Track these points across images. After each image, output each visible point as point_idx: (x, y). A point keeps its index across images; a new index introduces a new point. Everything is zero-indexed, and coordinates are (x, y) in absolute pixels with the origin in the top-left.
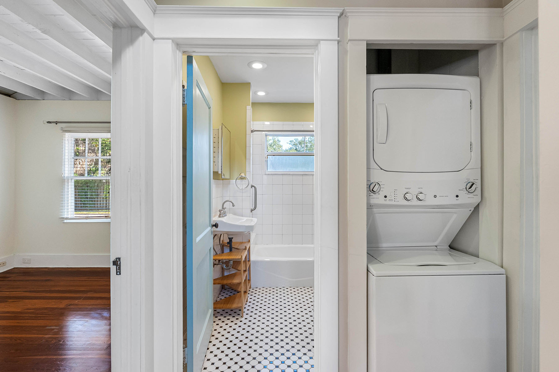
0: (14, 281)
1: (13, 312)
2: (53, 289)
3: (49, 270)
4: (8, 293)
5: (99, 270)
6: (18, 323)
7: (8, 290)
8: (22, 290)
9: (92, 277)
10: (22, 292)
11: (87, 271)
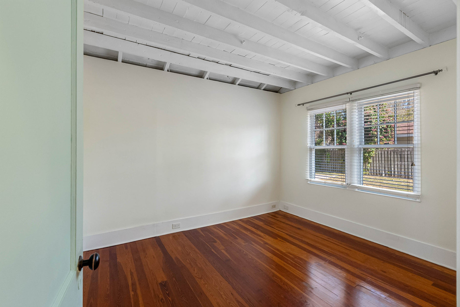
0: (280, 221)
1: (281, 252)
2: (304, 239)
3: (299, 219)
4: (277, 231)
5: (336, 232)
6: (285, 265)
7: (278, 229)
8: (285, 232)
9: (332, 239)
10: (285, 234)
11: (326, 230)
